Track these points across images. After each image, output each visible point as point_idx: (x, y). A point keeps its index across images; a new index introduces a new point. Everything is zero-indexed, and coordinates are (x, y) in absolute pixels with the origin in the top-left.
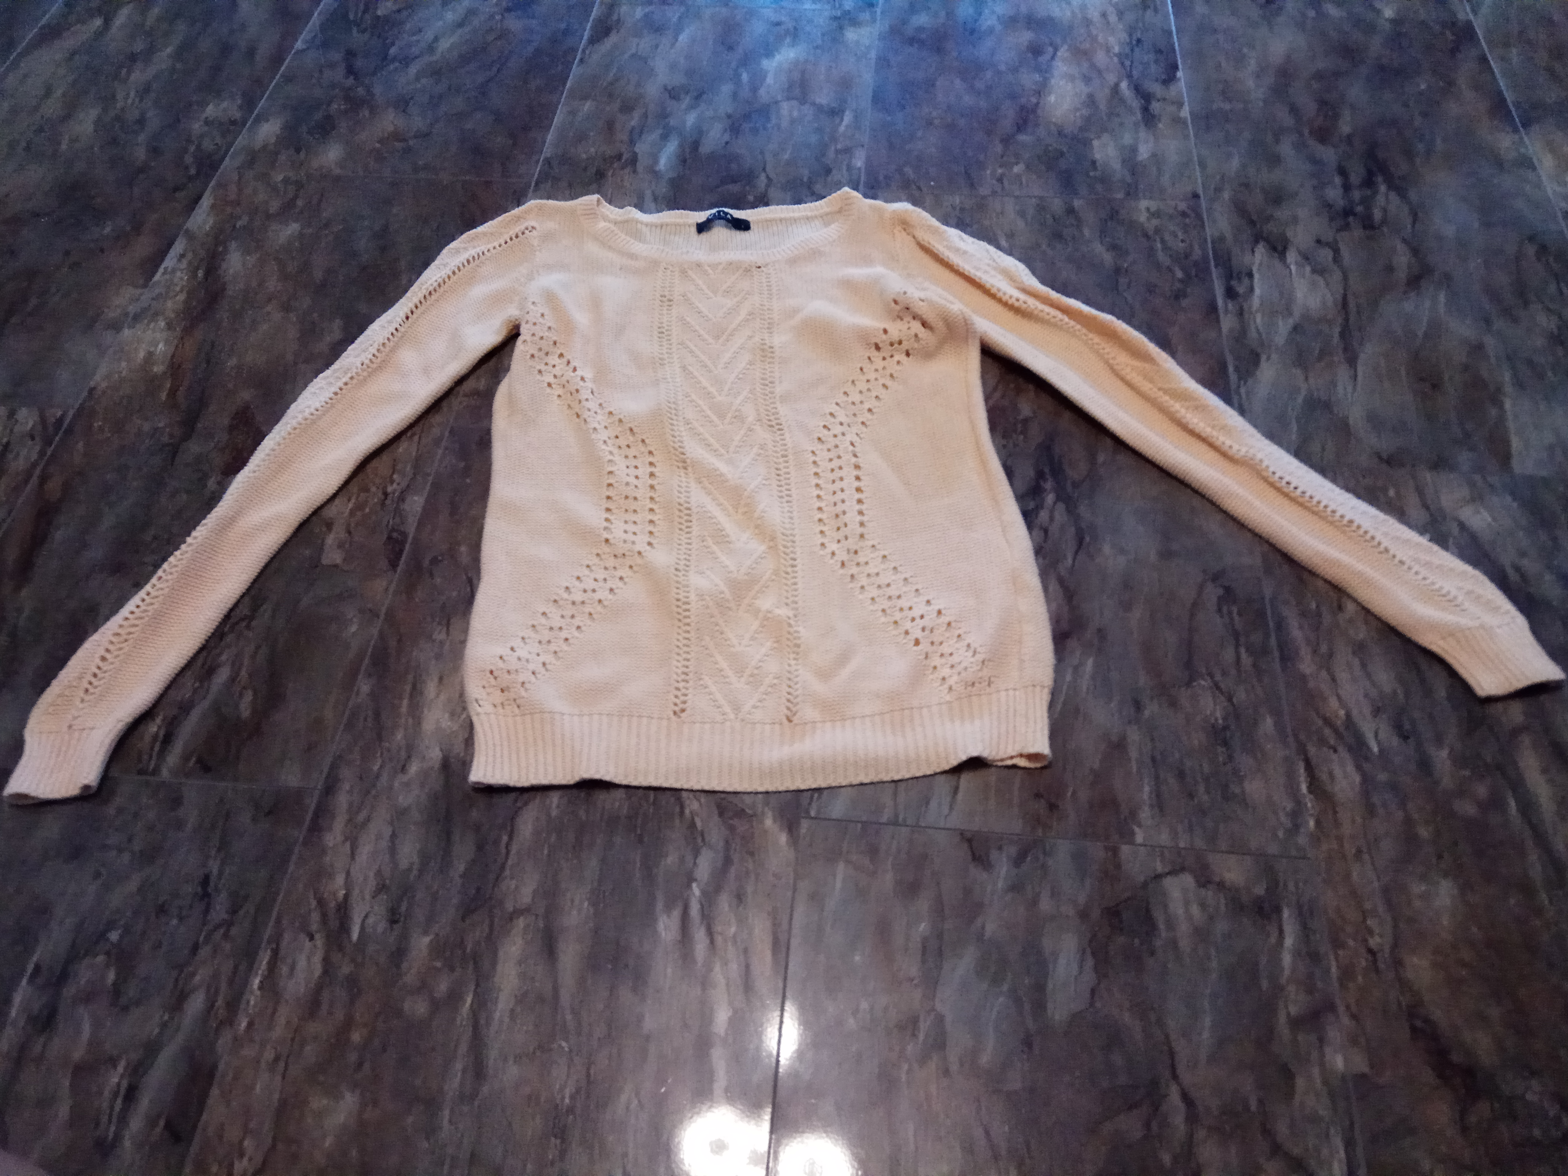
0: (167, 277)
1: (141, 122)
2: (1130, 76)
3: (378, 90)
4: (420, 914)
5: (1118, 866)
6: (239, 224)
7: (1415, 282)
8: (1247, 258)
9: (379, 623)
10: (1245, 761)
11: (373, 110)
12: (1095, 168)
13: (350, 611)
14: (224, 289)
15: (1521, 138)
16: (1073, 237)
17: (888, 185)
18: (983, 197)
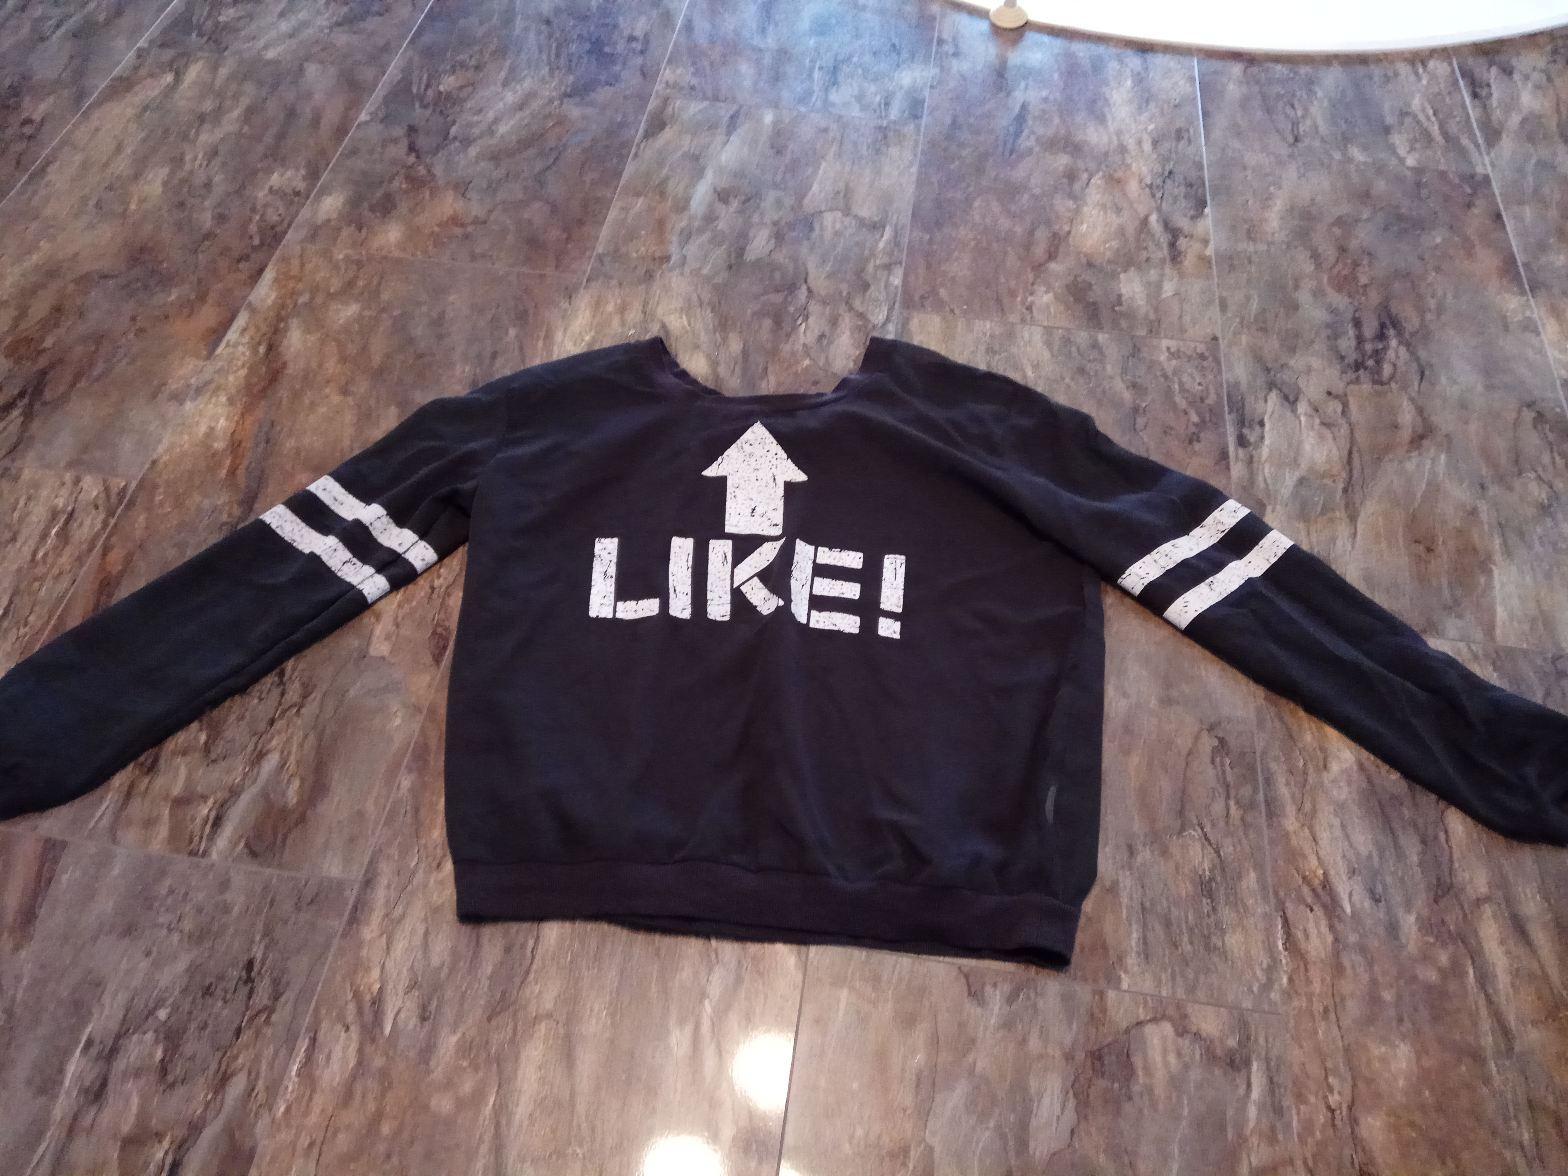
0: (230, 350)
1: (208, 185)
2: (1159, 209)
3: (438, 170)
4: (449, 1013)
5: (1104, 1010)
6: (301, 300)
7: (1418, 440)
8: (1260, 406)
9: (421, 718)
10: (1227, 914)
11: (434, 192)
12: (1120, 304)
13: (394, 705)
14: (285, 365)
15: (1528, 300)
16: (1096, 372)
17: (923, 306)
18: (1013, 324)
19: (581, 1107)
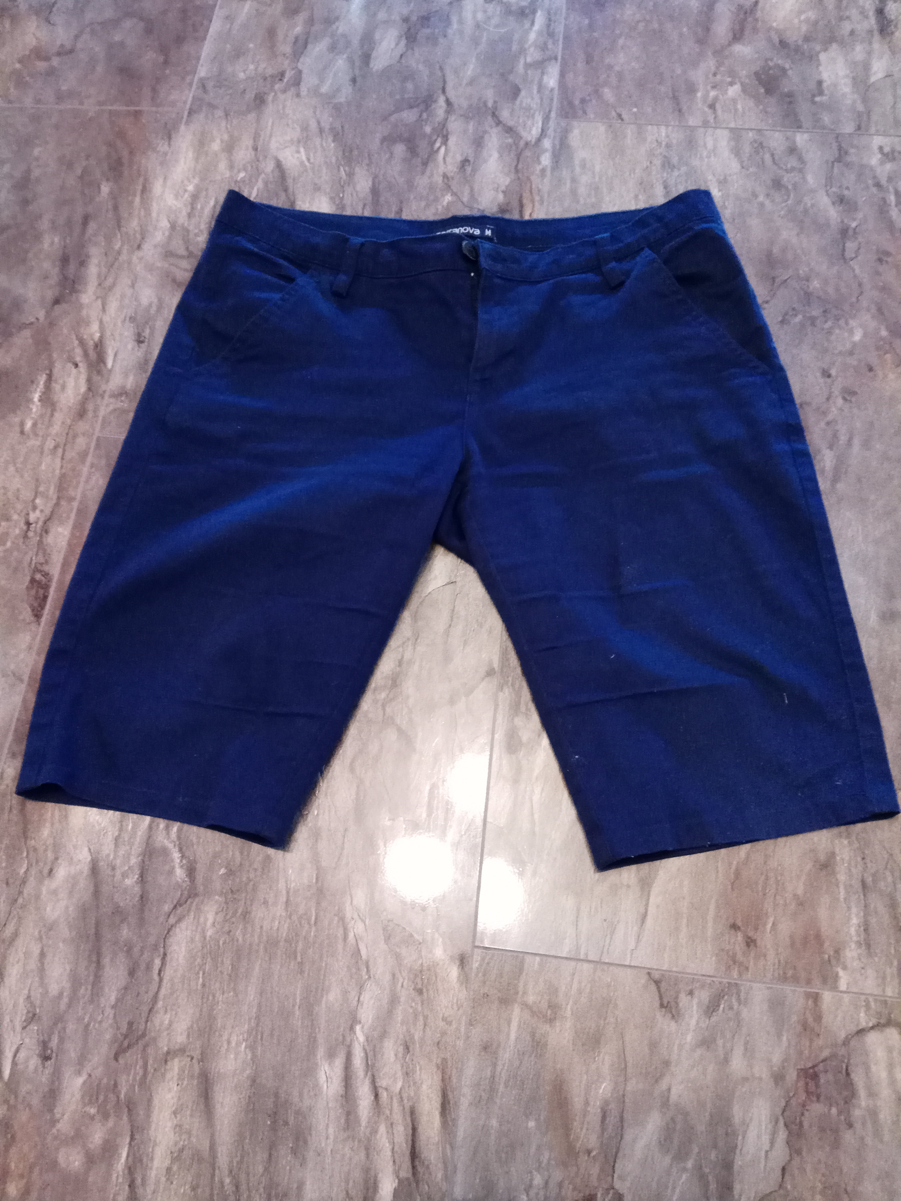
4: (72, 1051)
12: (821, 93)
16: (795, 186)
17: (585, 112)
18: (693, 129)
19: (223, 1161)
